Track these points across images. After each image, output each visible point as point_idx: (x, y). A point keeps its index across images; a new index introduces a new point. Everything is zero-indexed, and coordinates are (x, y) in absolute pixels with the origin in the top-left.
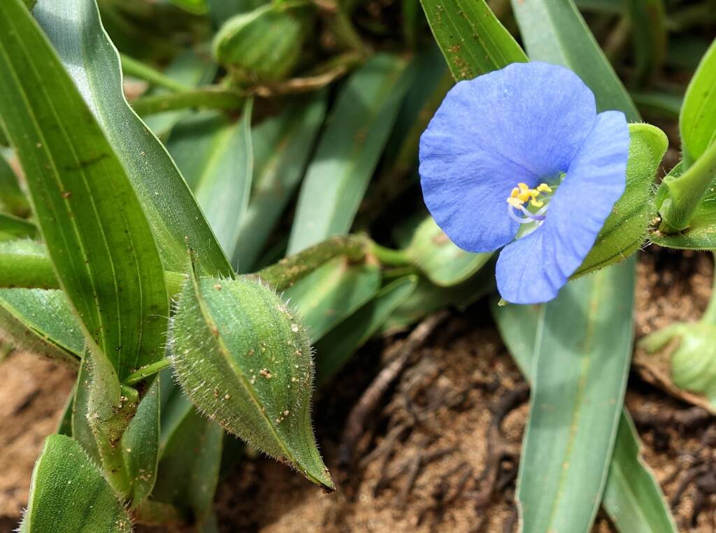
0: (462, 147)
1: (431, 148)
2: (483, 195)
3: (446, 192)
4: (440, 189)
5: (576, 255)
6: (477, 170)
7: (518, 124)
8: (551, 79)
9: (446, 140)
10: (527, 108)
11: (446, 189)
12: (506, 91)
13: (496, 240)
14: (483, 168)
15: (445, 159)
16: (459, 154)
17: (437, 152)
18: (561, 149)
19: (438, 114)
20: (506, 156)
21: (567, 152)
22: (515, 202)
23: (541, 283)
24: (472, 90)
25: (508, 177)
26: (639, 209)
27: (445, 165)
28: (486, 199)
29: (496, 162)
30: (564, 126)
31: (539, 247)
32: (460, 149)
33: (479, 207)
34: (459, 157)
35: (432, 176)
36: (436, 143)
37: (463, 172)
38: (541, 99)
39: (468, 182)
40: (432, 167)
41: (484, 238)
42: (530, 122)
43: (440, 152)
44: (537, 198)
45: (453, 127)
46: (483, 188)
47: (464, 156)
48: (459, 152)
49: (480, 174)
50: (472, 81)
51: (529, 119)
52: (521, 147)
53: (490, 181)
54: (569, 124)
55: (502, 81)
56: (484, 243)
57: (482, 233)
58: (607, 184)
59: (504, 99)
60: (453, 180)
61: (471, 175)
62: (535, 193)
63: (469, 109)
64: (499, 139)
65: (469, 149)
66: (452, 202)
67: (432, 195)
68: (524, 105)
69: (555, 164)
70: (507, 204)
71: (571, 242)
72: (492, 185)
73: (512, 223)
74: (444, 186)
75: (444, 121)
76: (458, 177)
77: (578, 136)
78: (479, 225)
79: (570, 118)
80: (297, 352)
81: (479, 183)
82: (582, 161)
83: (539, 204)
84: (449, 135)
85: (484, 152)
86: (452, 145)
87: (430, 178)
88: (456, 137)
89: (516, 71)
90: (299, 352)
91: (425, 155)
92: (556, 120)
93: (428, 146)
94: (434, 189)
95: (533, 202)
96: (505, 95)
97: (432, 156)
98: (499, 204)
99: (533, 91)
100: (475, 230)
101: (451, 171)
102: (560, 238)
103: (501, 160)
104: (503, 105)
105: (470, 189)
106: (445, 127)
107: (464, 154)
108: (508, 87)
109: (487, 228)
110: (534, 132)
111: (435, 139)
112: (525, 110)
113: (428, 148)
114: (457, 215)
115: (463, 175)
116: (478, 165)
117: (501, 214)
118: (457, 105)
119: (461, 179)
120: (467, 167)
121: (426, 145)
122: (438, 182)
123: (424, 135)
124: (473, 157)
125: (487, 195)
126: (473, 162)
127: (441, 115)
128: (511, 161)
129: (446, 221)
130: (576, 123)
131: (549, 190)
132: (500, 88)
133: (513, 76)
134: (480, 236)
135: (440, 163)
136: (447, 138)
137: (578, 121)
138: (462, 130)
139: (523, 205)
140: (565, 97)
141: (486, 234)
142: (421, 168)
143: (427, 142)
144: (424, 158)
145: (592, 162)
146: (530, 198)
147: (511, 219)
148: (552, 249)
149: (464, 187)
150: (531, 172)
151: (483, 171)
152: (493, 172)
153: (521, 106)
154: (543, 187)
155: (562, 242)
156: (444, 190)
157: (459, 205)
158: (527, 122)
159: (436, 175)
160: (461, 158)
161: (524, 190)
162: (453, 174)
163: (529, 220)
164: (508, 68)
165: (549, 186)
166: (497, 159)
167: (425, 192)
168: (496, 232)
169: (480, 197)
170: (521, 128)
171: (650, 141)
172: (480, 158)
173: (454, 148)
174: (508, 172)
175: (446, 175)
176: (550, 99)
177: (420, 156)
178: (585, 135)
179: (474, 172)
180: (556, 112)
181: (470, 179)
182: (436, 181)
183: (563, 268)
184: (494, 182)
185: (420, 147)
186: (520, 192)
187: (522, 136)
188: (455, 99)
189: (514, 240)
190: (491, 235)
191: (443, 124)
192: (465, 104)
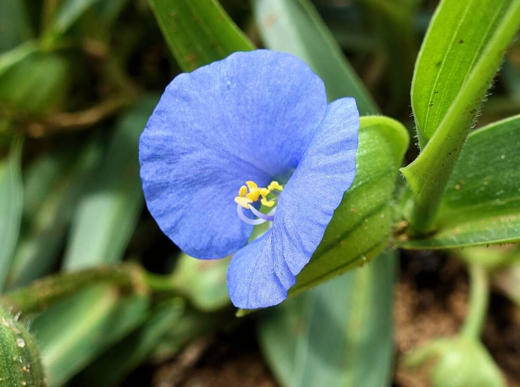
0: (186, 146)
1: (151, 148)
2: (210, 197)
3: (171, 195)
4: (164, 194)
5: (305, 252)
6: (203, 169)
7: (244, 118)
8: (277, 68)
9: (167, 139)
10: (253, 100)
11: (171, 193)
12: (229, 83)
13: (227, 245)
14: (208, 168)
15: (167, 160)
16: (183, 154)
17: (158, 153)
18: (292, 144)
19: (157, 112)
20: (232, 154)
21: (298, 147)
22: (243, 202)
23: (271, 286)
24: (192, 83)
25: (237, 177)
26: (380, 208)
27: (168, 166)
28: (215, 200)
29: (221, 161)
30: (294, 119)
31: (268, 247)
32: (184, 149)
33: (208, 210)
34: (181, 156)
35: (154, 179)
36: (157, 143)
37: (187, 173)
38: (267, 90)
39: (194, 183)
40: (153, 169)
41: (214, 243)
42: (257, 116)
43: (161, 153)
44: (268, 198)
45: (174, 125)
46: (210, 189)
47: (188, 156)
48: (182, 151)
49: (205, 174)
50: (192, 73)
51: (256, 113)
52: (249, 143)
53: (217, 182)
54: (299, 117)
55: (224, 71)
56: (214, 249)
57: (212, 238)
58: (336, 172)
59: (227, 92)
60: (176, 182)
61: (197, 175)
62: (265, 191)
63: (190, 105)
64: (225, 135)
65: (193, 148)
66: (178, 206)
67: (156, 201)
68: (249, 98)
69: (286, 161)
70: (236, 204)
71: (299, 238)
72: (220, 186)
73: (244, 226)
74: (169, 190)
75: (164, 119)
76: (183, 178)
77: (308, 129)
78: (208, 230)
79: (299, 110)
80: (25, 368)
81: (205, 184)
82: (310, 152)
83: (270, 203)
84: (170, 134)
85: (209, 150)
86: (174, 144)
87: (152, 182)
88: (177, 136)
89: (239, 61)
90: (27, 368)
91: (145, 158)
92: (285, 112)
93: (148, 146)
94: (158, 194)
95: (264, 202)
96: (229, 87)
97: (153, 158)
98: (228, 206)
99: (258, 82)
100: (204, 235)
101: (175, 172)
102: (288, 234)
103: (228, 159)
104: (227, 98)
105: (196, 191)
106: (166, 125)
107: (187, 153)
108: (231, 79)
109: (216, 233)
110: (261, 127)
111: (154, 139)
112: (251, 102)
113: (149, 148)
114: (184, 220)
115: (187, 177)
116: (203, 164)
117: (231, 217)
118: (177, 100)
119: (186, 180)
120: (192, 167)
121: (146, 145)
122: (162, 185)
123: (143, 135)
124: (196, 156)
125: (215, 196)
126: (198, 162)
127: (159, 112)
128: (239, 159)
129: (172, 228)
130: (306, 115)
131: (280, 188)
132: (223, 81)
133: (235, 67)
134: (210, 242)
135: (164, 164)
136: (168, 136)
137: (309, 112)
138: (184, 126)
139: (251, 204)
140: (293, 87)
141: (216, 238)
142: (142, 171)
143: (147, 142)
144: (144, 160)
145: (319, 151)
146: (260, 197)
147: (242, 222)
148: (280, 248)
149: (190, 189)
150: (261, 170)
151: (210, 171)
152: (220, 172)
153: (246, 99)
154: (274, 185)
155: (290, 239)
156: (168, 194)
157: (185, 209)
158: (254, 115)
159: (159, 178)
160: (185, 158)
161: (254, 189)
162: (177, 176)
163: (260, 221)
164: (229, 58)
165: (280, 184)
166: (223, 157)
167: (148, 197)
168: (226, 236)
169: (207, 200)
170: (248, 122)
171: (388, 135)
172: (204, 157)
173: (177, 147)
174: (236, 171)
175: (170, 177)
176: (277, 90)
177: (140, 158)
178: (315, 128)
179: (199, 172)
180: (284, 103)
181: (195, 180)
182: (159, 184)
183: (291, 266)
184: (221, 183)
185: (140, 148)
186: (248, 191)
187: (248, 132)
188: (175, 94)
189: (246, 244)
190: (223, 239)
191: (163, 122)
192: (186, 99)
